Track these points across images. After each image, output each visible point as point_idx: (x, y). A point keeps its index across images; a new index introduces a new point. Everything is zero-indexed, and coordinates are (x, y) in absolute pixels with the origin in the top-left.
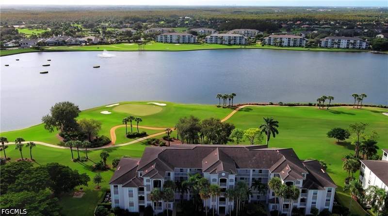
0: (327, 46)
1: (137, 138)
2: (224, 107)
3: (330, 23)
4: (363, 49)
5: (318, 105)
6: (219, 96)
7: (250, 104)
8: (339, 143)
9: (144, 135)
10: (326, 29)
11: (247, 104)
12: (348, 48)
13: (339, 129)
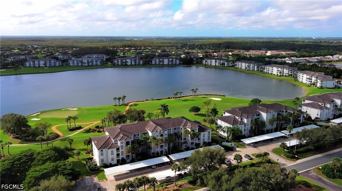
0: (156, 64)
1: (76, 130)
2: (119, 106)
3: (148, 49)
4: (177, 64)
5: (174, 98)
6: (115, 98)
7: (134, 102)
8: (196, 115)
9: (80, 128)
10: (148, 52)
11: (133, 102)
12: (169, 64)
13: (195, 107)
